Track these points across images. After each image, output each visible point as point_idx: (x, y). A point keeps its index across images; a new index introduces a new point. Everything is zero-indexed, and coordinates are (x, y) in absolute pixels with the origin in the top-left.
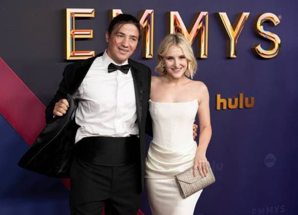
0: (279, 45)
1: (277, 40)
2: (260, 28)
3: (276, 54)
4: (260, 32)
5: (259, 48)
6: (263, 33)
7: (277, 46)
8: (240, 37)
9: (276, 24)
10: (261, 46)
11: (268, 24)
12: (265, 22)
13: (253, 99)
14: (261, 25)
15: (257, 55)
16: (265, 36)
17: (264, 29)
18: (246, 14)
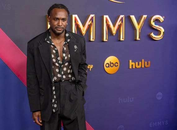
0: (164, 33)
1: (162, 30)
2: (153, 24)
3: (162, 38)
4: (153, 26)
5: (152, 34)
6: (154, 26)
7: (162, 33)
9: (161, 21)
10: (153, 33)
11: (157, 21)
12: (155, 20)
13: (149, 62)
14: (154, 22)
15: (152, 39)
16: (155, 28)
17: (155, 24)
18: (145, 16)
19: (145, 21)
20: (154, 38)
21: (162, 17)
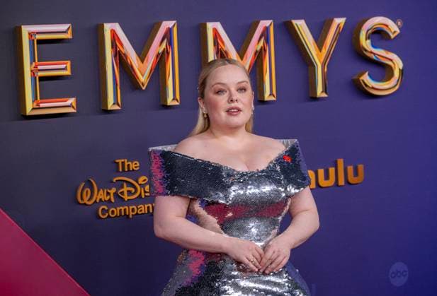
0: (402, 72)
1: (397, 63)
2: (366, 43)
3: (397, 87)
4: (366, 50)
5: (366, 78)
6: (371, 52)
7: (397, 73)
8: (331, 62)
9: (392, 36)
10: (369, 74)
11: (379, 35)
12: (374, 33)
13: (361, 167)
14: (368, 38)
15: (364, 93)
16: (374, 58)
17: (374, 46)
18: (339, 21)
19: (341, 34)
20: (373, 88)
21: (395, 21)
